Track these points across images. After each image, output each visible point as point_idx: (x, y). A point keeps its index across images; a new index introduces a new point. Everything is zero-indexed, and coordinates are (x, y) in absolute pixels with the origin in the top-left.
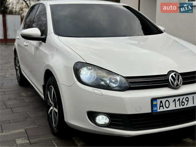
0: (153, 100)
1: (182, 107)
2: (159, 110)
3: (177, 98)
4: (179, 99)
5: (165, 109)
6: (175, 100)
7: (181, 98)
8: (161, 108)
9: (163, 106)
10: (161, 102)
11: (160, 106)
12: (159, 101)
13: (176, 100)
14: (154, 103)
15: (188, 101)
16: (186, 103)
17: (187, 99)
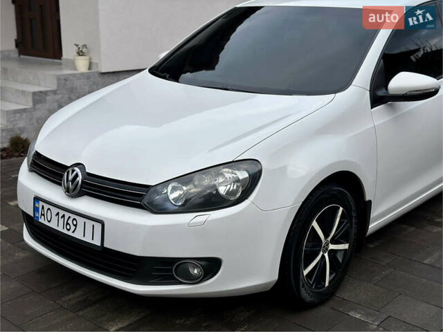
0: (37, 199)
1: (65, 231)
2: (40, 220)
3: (62, 213)
4: (63, 216)
5: (46, 223)
6: (58, 214)
7: (67, 215)
8: (43, 217)
9: (44, 215)
10: (43, 207)
11: (42, 214)
12: (41, 203)
13: (60, 216)
15: (76, 226)
16: (73, 228)
17: (75, 223)
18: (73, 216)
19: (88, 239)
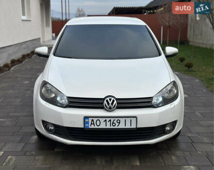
1: (112, 127)
2: (90, 127)
3: (108, 119)
4: (110, 120)
5: (96, 127)
6: (106, 120)
7: (112, 120)
9: (94, 124)
10: (93, 120)
11: (91, 124)
12: (90, 119)
13: (107, 121)
14: (86, 120)
15: (119, 123)
16: (117, 124)
17: (118, 121)
18: (116, 119)
19: (128, 126)
